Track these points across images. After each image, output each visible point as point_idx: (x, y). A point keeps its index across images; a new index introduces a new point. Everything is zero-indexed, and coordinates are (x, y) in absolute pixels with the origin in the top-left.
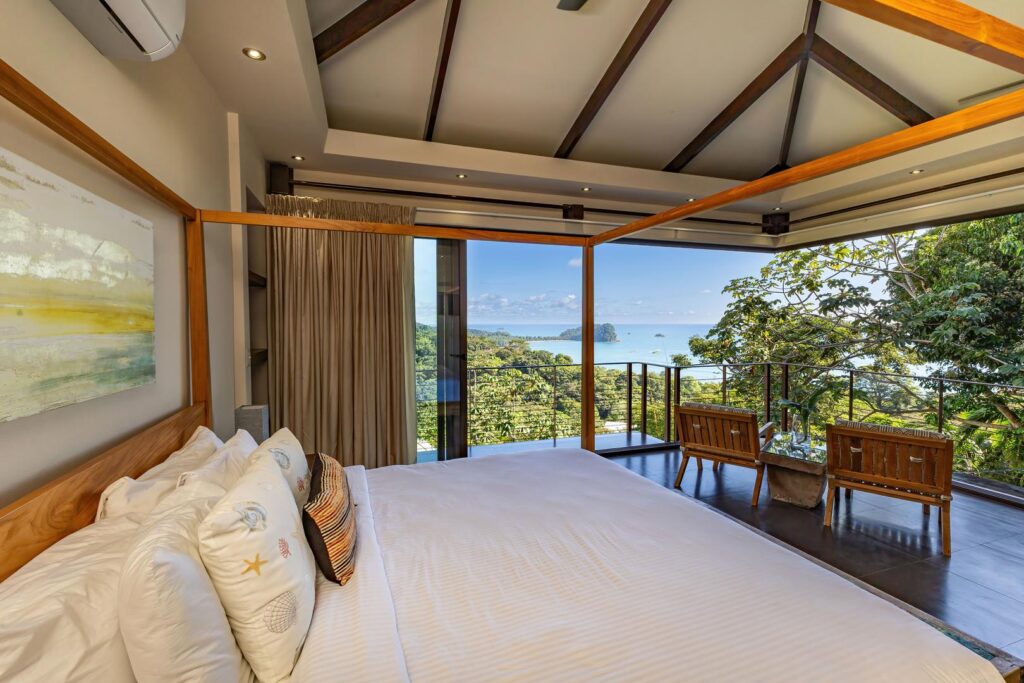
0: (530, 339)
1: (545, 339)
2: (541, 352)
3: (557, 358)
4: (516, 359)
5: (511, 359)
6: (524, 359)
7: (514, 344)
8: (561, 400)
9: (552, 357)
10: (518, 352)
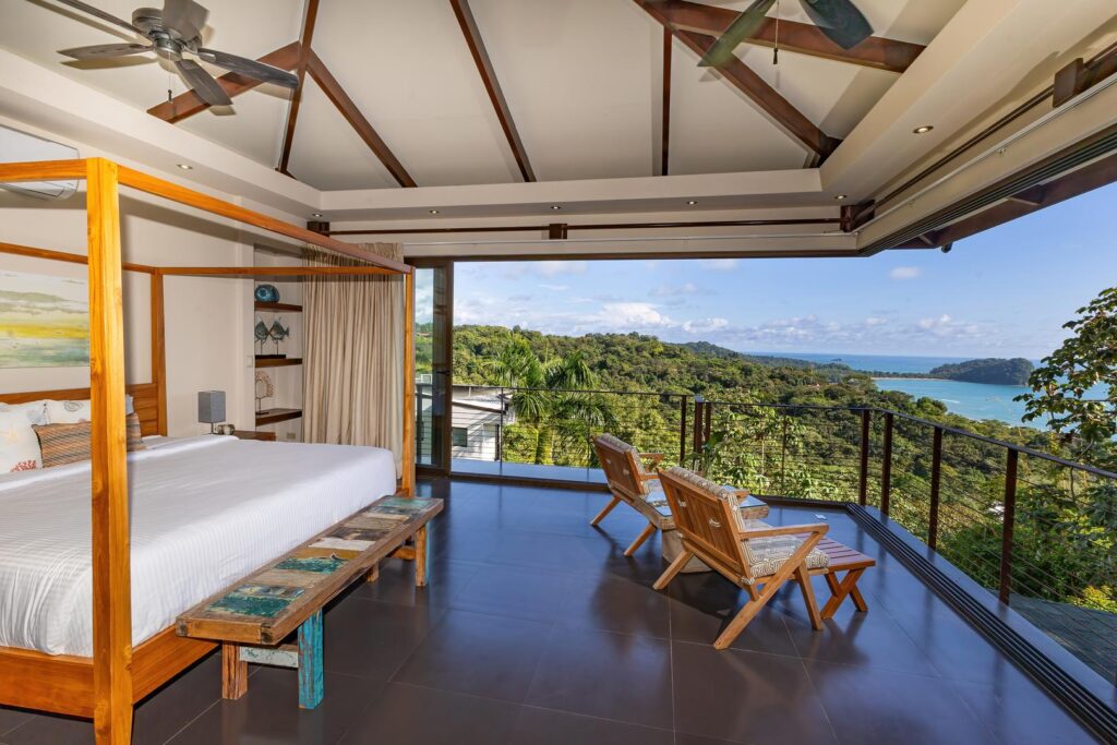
0: (880, 375)
1: (904, 376)
2: (893, 393)
3: (920, 404)
4: (853, 401)
5: (845, 399)
6: (866, 400)
7: (852, 380)
8: (922, 461)
9: (911, 401)
10: (858, 391)
